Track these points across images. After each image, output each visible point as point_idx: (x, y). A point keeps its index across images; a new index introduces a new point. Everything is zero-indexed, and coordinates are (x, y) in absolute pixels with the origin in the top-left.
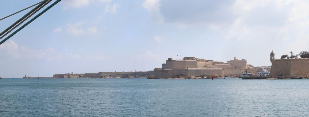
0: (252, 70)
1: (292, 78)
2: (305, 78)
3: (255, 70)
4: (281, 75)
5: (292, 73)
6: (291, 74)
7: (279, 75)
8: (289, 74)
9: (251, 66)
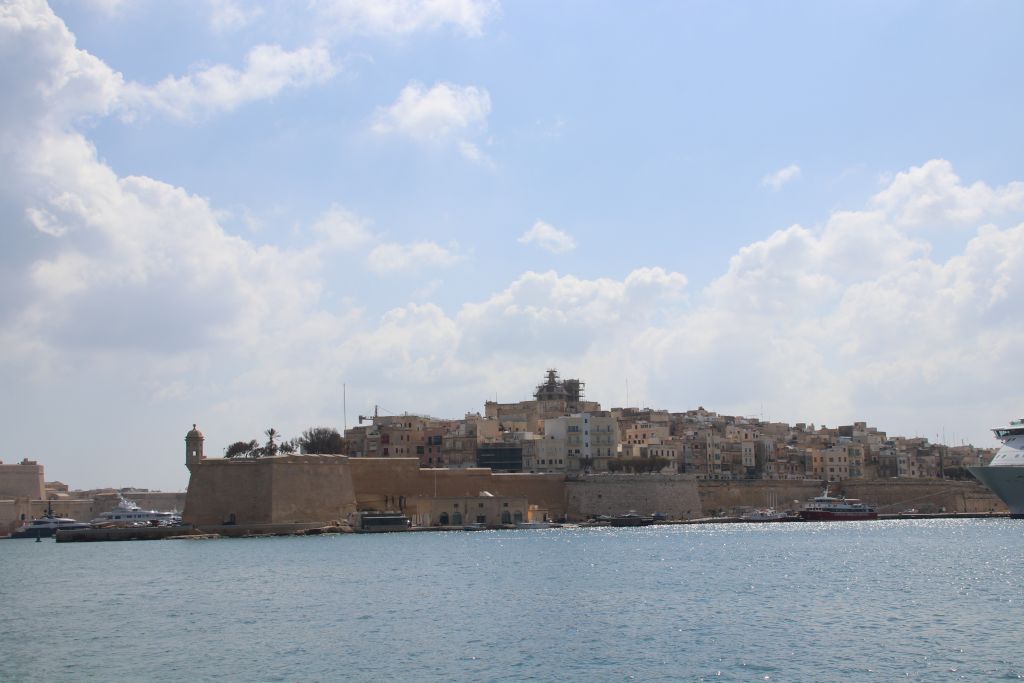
0: (67, 504)
1: (282, 532)
2: (331, 531)
3: (81, 504)
4: (231, 523)
5: (279, 514)
6: (275, 515)
7: (226, 521)
8: (267, 516)
9: (64, 488)
